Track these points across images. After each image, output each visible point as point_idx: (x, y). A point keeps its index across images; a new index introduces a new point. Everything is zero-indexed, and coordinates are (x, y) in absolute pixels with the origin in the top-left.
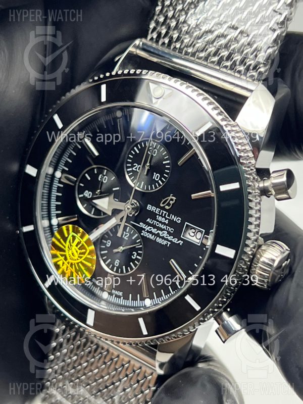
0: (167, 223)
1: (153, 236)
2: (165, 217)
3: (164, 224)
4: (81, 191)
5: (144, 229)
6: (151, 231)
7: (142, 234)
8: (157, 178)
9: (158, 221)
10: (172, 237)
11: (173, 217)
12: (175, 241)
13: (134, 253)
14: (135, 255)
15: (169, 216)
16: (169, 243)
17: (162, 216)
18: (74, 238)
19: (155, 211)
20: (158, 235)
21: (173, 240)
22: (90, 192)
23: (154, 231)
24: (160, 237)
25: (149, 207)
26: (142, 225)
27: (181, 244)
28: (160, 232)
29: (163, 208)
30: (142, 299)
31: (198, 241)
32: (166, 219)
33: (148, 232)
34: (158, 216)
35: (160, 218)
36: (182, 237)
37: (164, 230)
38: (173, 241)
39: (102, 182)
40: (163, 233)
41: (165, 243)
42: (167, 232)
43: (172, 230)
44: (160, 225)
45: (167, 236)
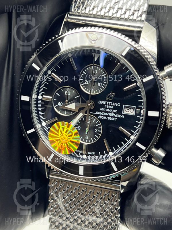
0: (112, 108)
1: (106, 117)
2: (110, 105)
4: (56, 103)
5: (100, 115)
6: (104, 115)
7: (99, 118)
8: (100, 85)
9: (106, 108)
10: (117, 115)
11: (115, 104)
12: (119, 116)
13: (96, 129)
14: (97, 131)
15: (112, 104)
16: (116, 119)
17: (108, 105)
18: (63, 128)
19: (104, 103)
20: (108, 116)
22: (61, 103)
23: (105, 114)
24: (110, 117)
25: (100, 102)
27: (123, 117)
28: (109, 114)
29: (108, 101)
30: (107, 153)
31: (133, 113)
32: (111, 106)
33: (102, 115)
34: (106, 106)
35: (108, 107)
36: (123, 113)
37: (111, 112)
38: (118, 117)
39: (68, 95)
40: (111, 114)
41: (113, 119)
42: (113, 113)
43: (116, 111)
44: (109, 110)
45: (114, 115)
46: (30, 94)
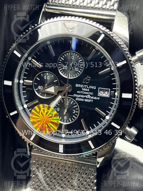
0: (89, 91)
1: (83, 99)
2: (86, 88)
3: (87, 91)
4: (36, 87)
5: (77, 97)
6: (81, 97)
7: (76, 100)
8: (77, 70)
9: (83, 91)
10: (93, 97)
11: (91, 87)
12: (95, 98)
14: (74, 111)
15: (89, 87)
16: (92, 100)
19: (81, 86)
20: (85, 98)
21: (94, 98)
22: (41, 86)
24: (87, 99)
25: (77, 85)
26: (75, 95)
27: (99, 99)
28: (86, 96)
29: (85, 84)
31: (108, 95)
33: (79, 98)
35: (84, 89)
36: (98, 95)
37: (88, 94)
40: (88, 96)
41: (90, 101)
42: (89, 95)
43: (92, 94)
44: (85, 93)
45: (90, 97)
46: (12, 79)
